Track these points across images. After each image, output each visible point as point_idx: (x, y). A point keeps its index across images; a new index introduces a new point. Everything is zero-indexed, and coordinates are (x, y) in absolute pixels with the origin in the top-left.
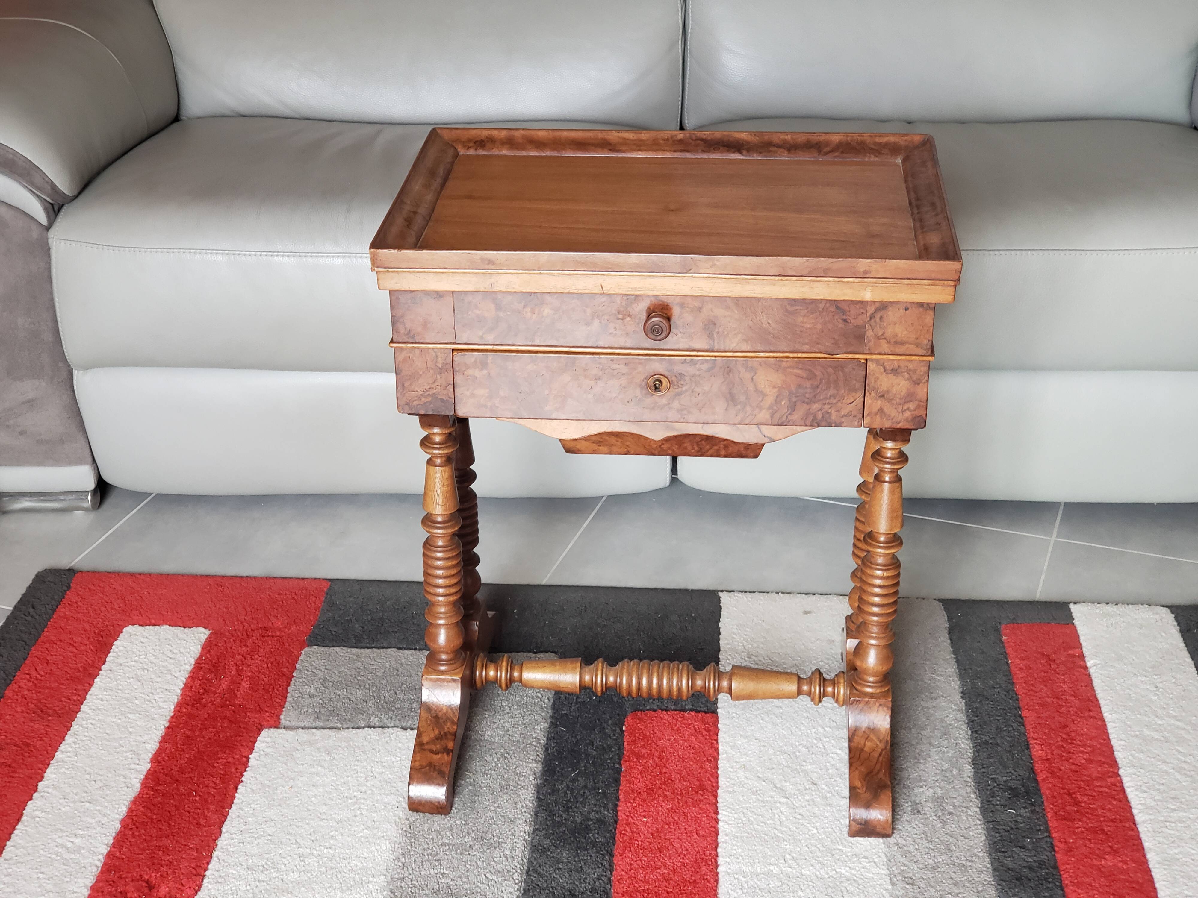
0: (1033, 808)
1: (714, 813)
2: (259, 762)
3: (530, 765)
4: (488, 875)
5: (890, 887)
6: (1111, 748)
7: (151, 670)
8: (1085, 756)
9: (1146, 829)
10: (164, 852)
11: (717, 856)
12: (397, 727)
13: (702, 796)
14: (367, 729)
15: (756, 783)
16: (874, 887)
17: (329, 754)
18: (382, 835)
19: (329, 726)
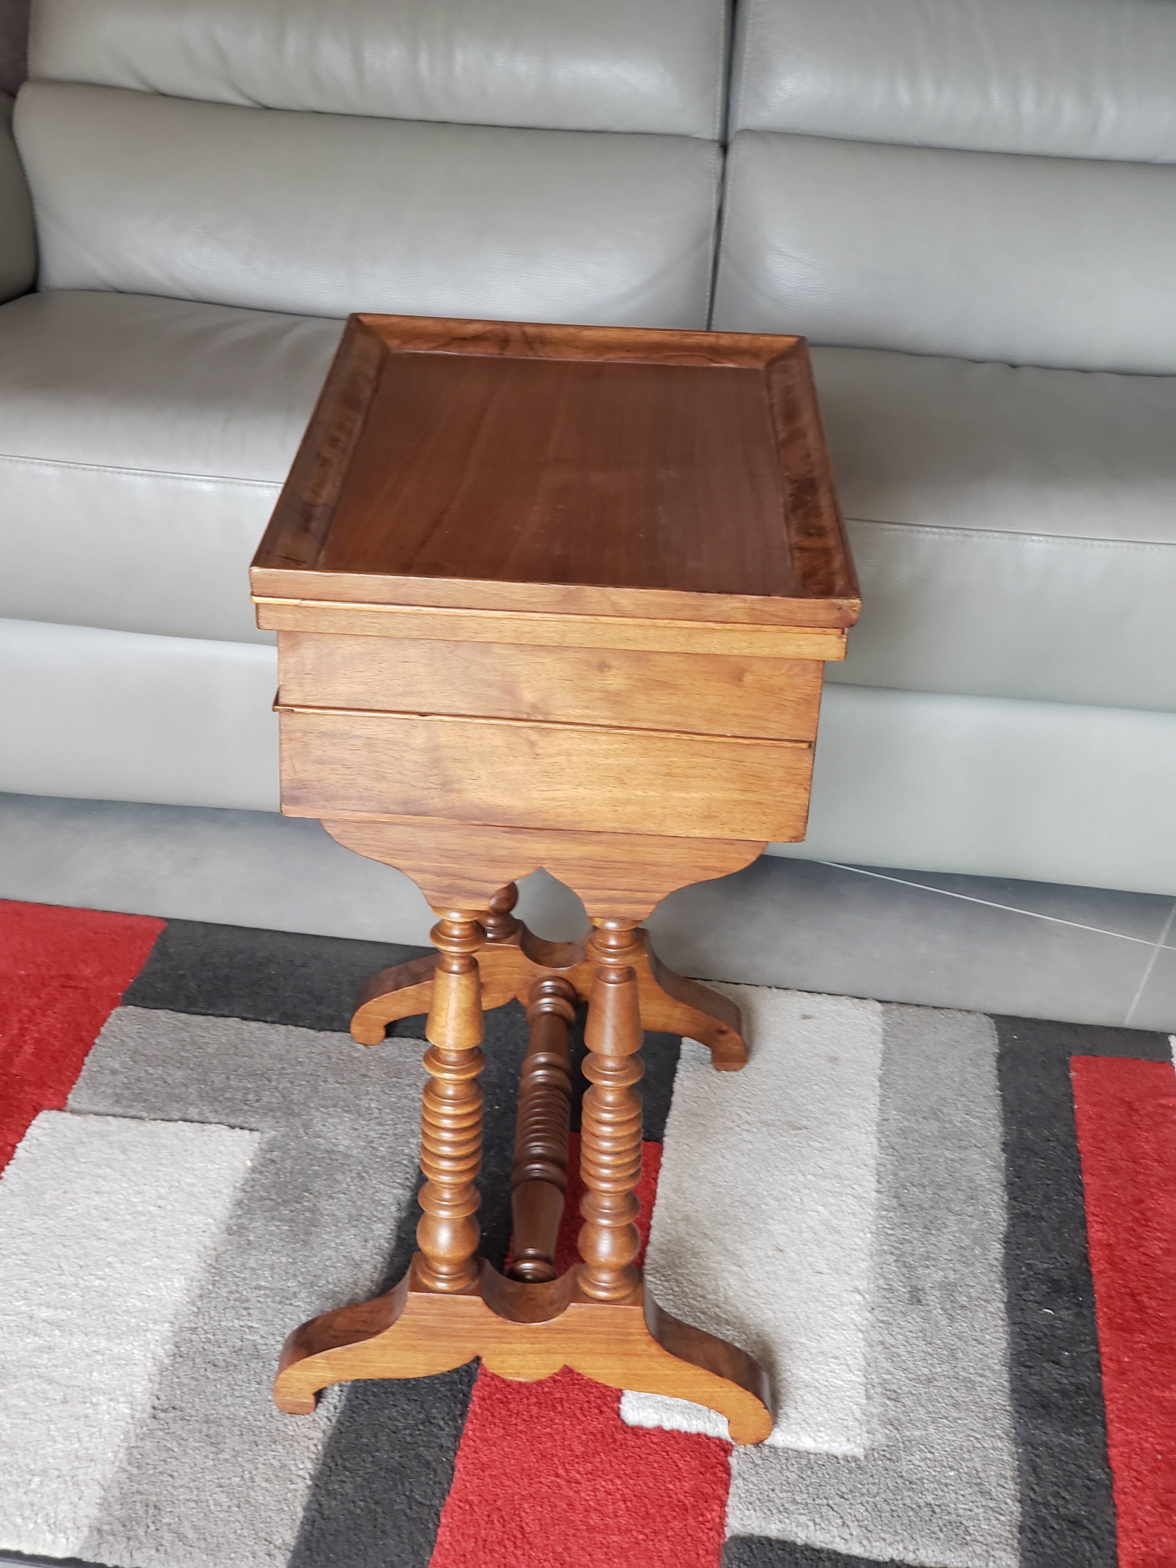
0: (1079, 1310)
2: (28, 1154)
3: (395, 1191)
5: (864, 1401)
8: (1162, 1245)
12: (222, 1123)
14: (180, 1122)
16: (841, 1399)
17: (124, 1151)
18: (177, 1267)
19: (130, 1115)
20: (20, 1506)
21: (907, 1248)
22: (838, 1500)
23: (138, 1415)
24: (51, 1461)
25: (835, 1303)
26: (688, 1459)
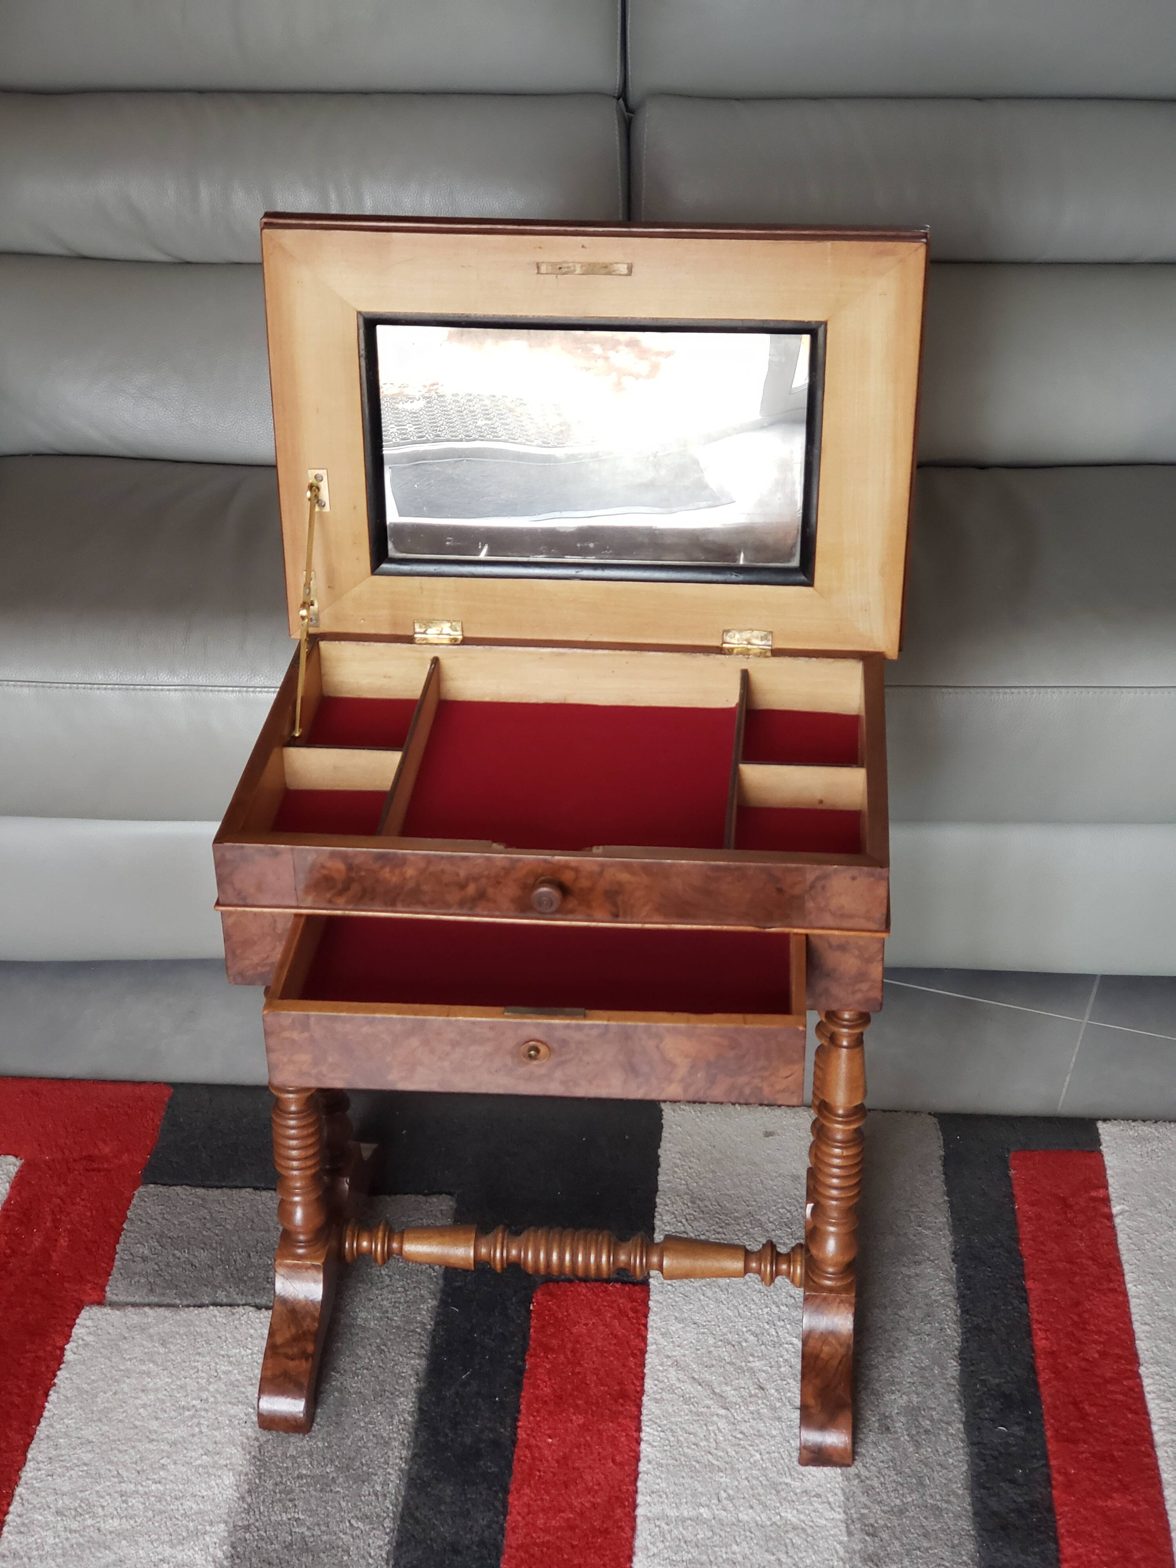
0: (1029, 1424)
1: (636, 1431)
2: (76, 1356)
3: (412, 1362)
4: (353, 1521)
5: (846, 1539)
6: (1131, 1335)
8: (1098, 1348)
9: (1166, 1455)
11: (636, 1492)
12: (250, 1305)
13: (622, 1405)
14: (211, 1307)
15: (690, 1386)
16: (825, 1538)
17: (164, 1344)
18: (225, 1463)
19: (165, 1303)
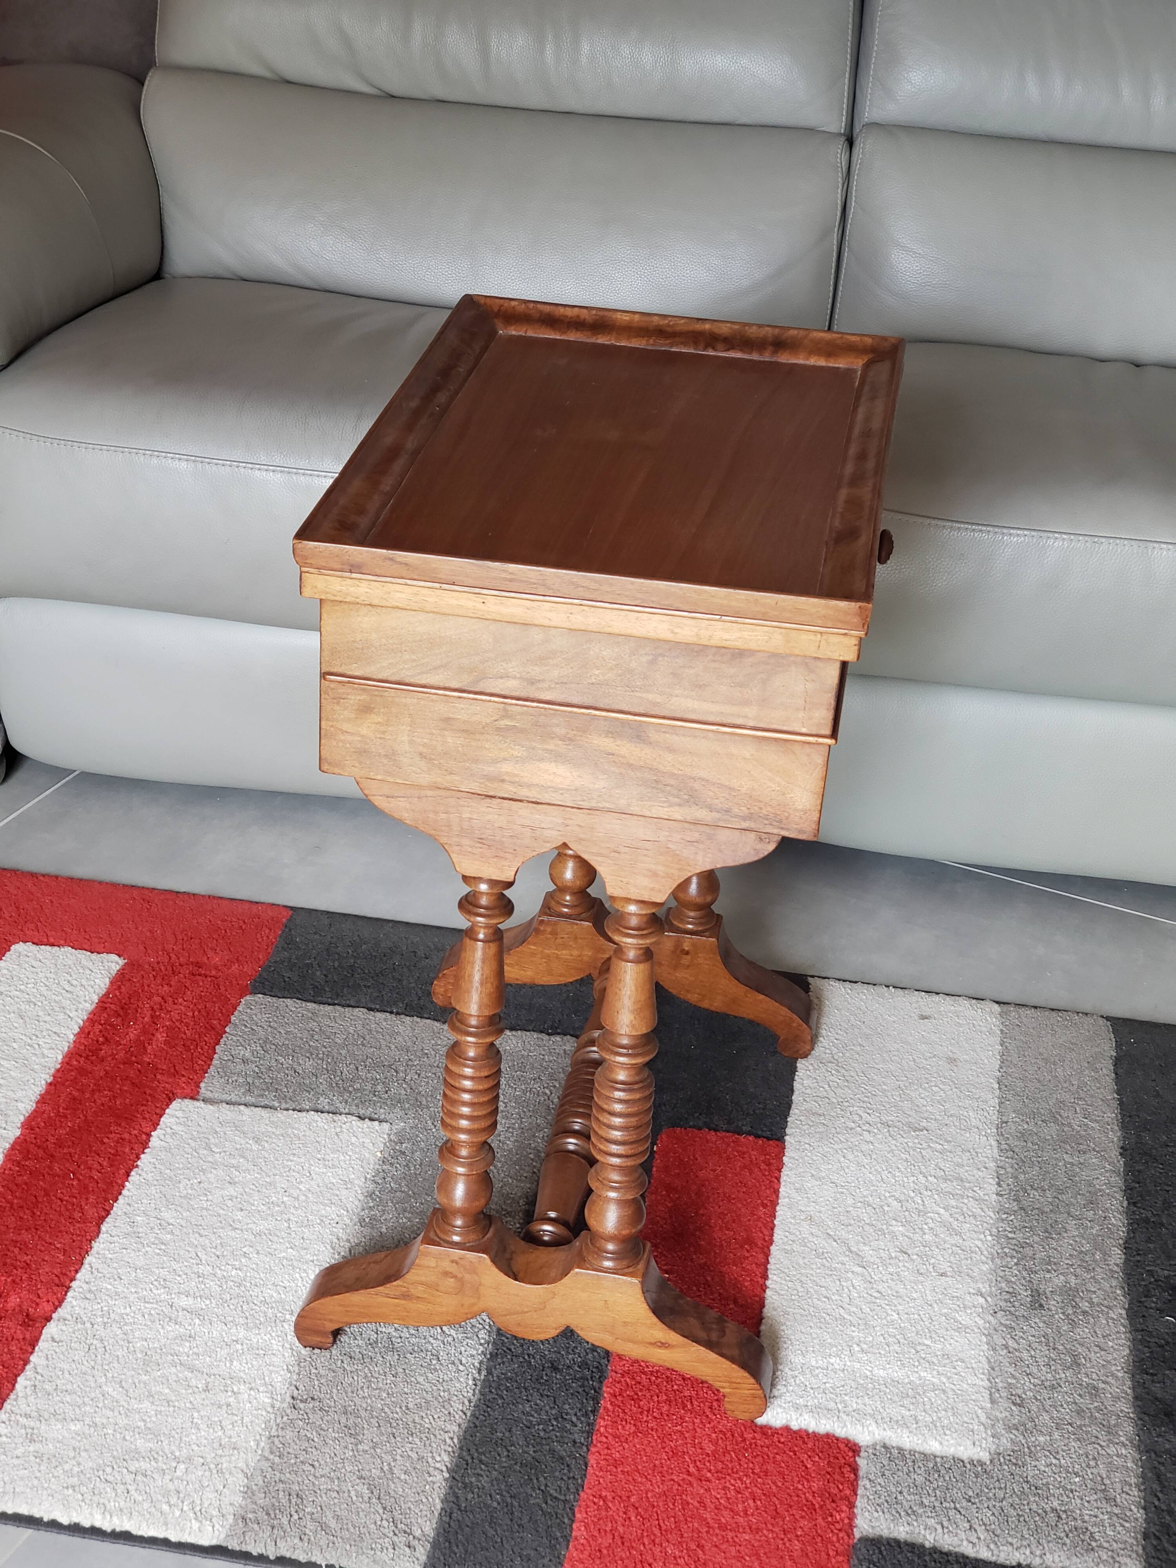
1: (761, 1278)
2: (163, 1143)
5: (989, 1405)
7: (40, 1004)
10: (20, 1249)
12: (352, 1114)
13: (748, 1251)
14: (312, 1113)
15: (823, 1242)
16: (966, 1402)
17: (257, 1140)
18: (311, 1258)
19: (262, 1104)
20: (167, 1494)
21: (1028, 1251)
22: (965, 1503)
23: (277, 1405)
24: (196, 1448)
25: (959, 1306)
26: (817, 1459)
